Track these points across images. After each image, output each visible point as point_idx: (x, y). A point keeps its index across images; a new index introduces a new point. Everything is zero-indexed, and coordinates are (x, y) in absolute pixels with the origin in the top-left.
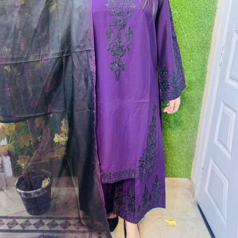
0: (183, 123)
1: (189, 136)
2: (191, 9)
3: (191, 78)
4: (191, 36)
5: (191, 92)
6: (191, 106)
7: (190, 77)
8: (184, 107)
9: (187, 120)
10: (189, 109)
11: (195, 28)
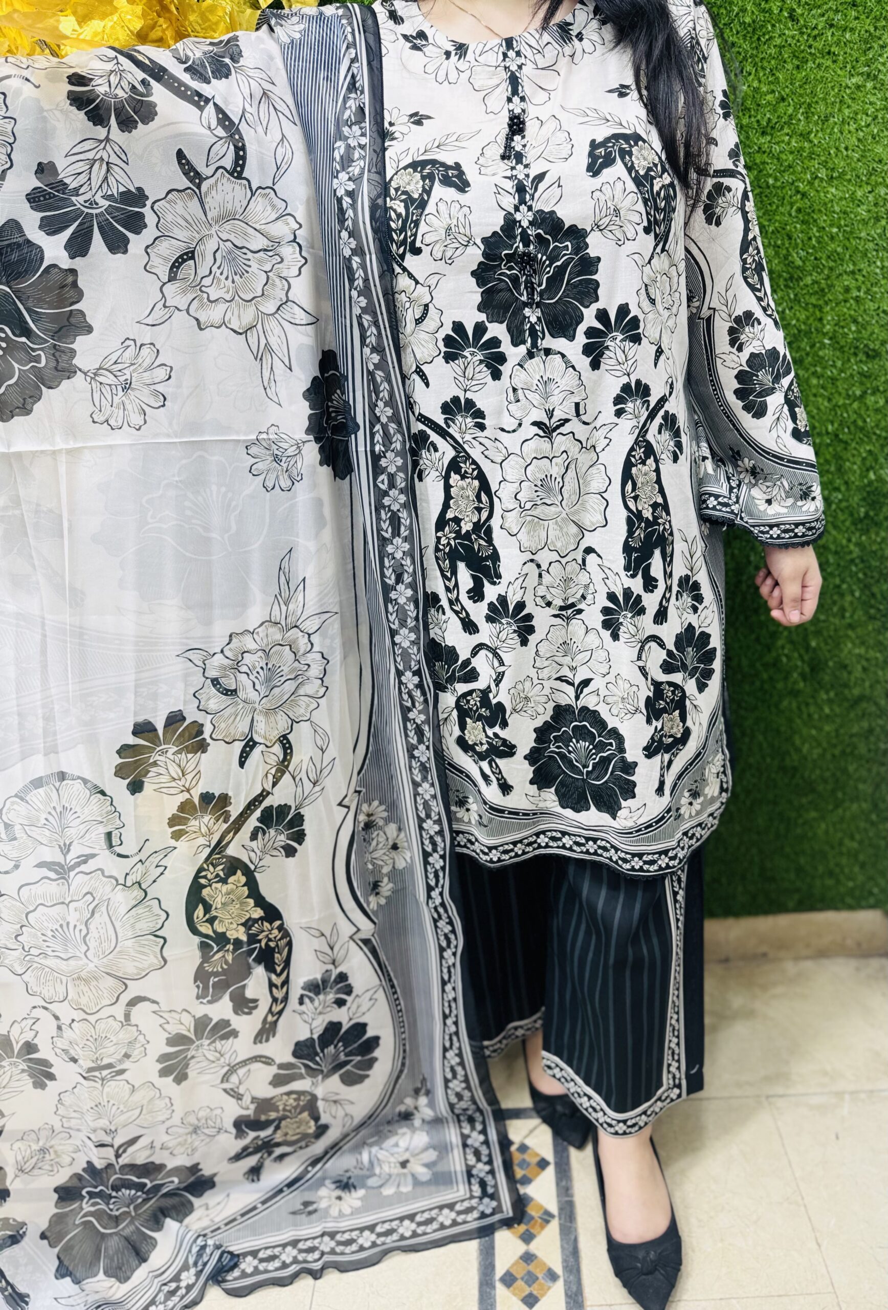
0: (850, 673)
1: (878, 730)
2: (853, 170)
3: (872, 476)
4: (859, 289)
5: (877, 534)
6: (879, 596)
7: (868, 470)
8: (851, 603)
9: (867, 660)
10: (872, 611)
11: (877, 251)
